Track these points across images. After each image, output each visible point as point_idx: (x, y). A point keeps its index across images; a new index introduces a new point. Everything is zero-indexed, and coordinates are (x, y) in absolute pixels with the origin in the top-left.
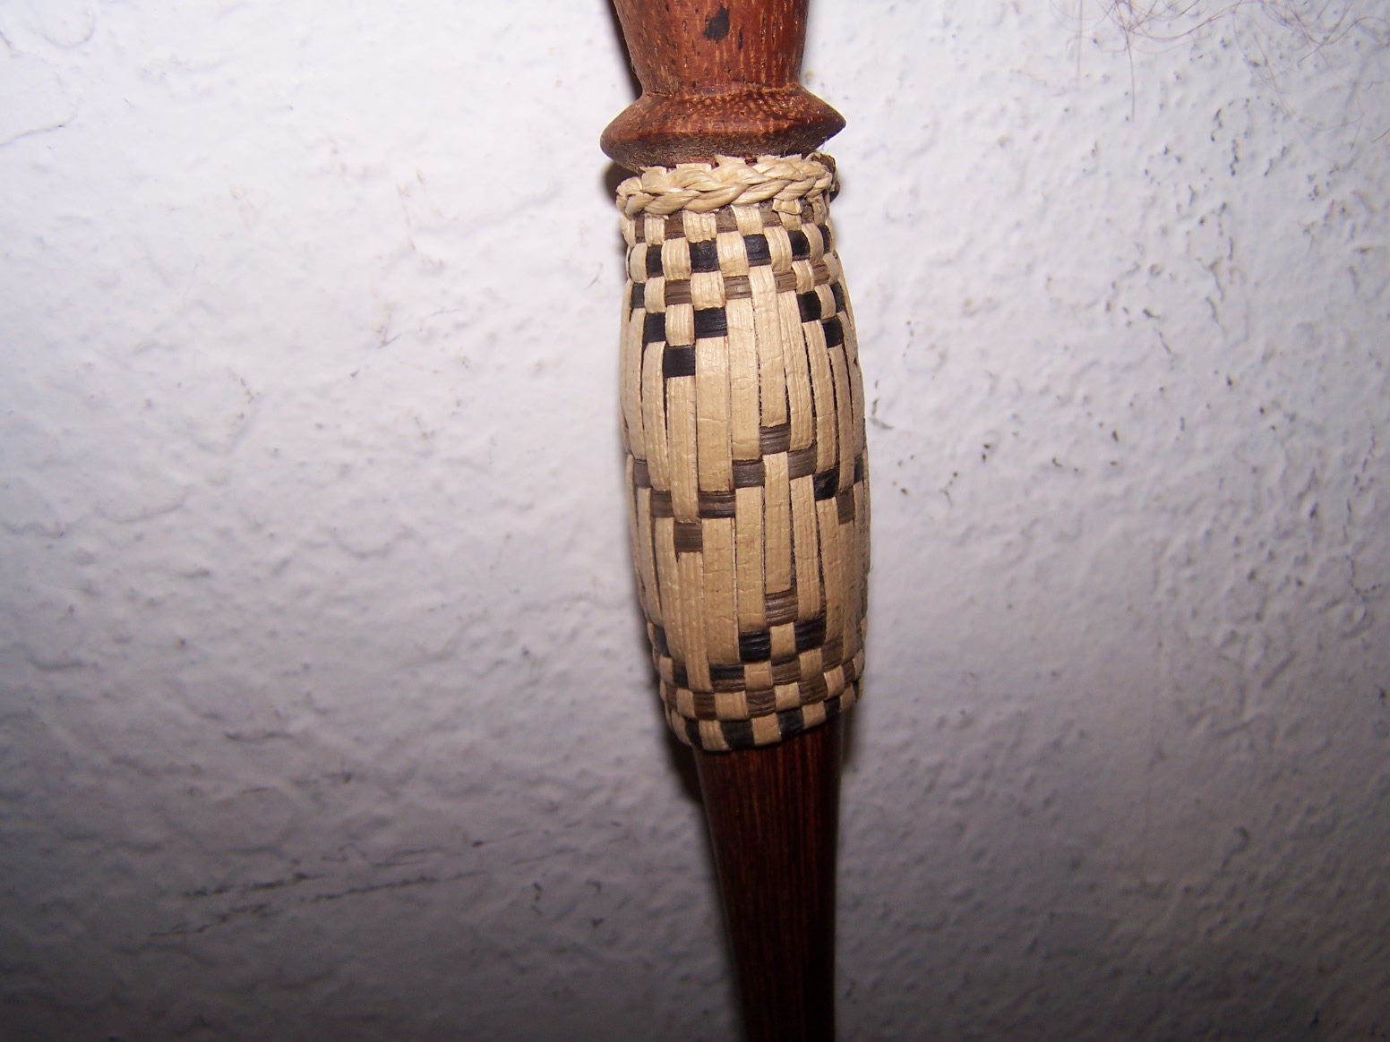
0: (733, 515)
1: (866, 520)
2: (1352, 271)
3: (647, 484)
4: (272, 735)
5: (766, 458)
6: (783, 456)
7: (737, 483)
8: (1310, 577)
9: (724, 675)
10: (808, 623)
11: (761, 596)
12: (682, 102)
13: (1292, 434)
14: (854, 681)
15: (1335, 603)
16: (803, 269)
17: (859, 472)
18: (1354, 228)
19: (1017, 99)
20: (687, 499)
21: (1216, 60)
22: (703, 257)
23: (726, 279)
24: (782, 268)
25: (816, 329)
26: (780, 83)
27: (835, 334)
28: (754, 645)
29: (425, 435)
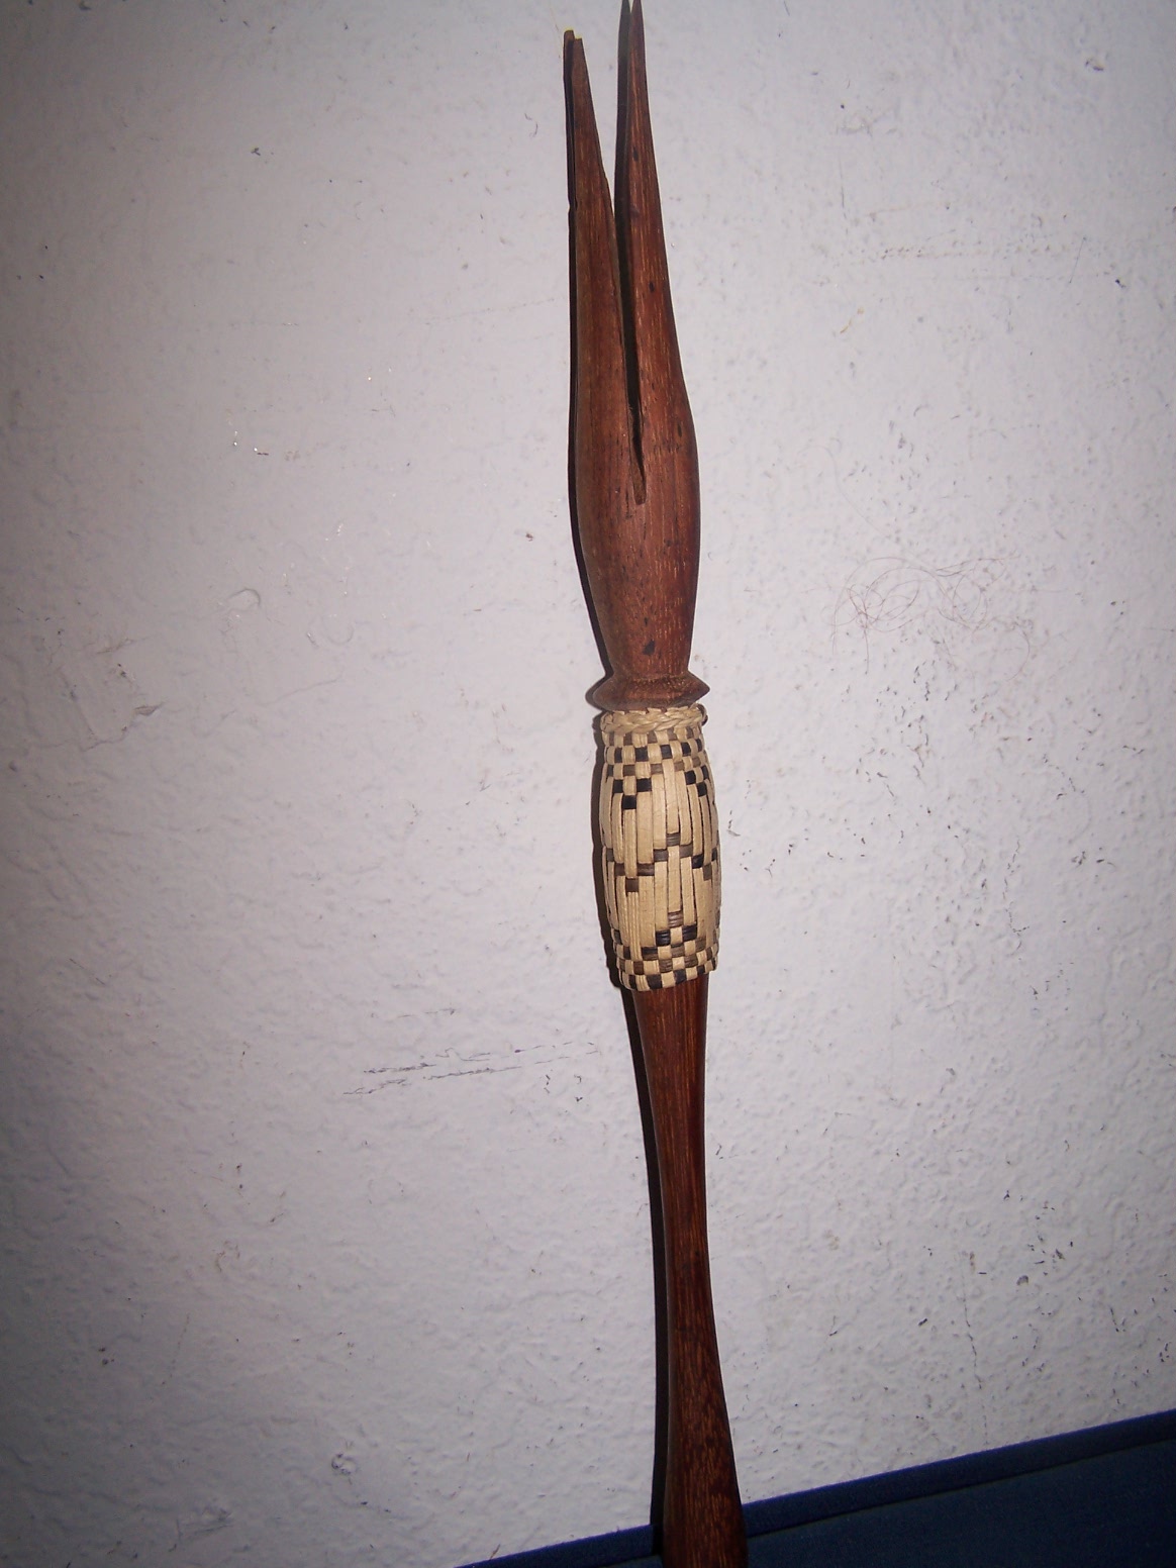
0: (653, 875)
1: (719, 880)
2: (999, 750)
3: (613, 860)
4: (416, 987)
5: (669, 848)
6: (677, 848)
7: (656, 860)
8: (984, 920)
9: (649, 953)
10: (688, 927)
11: (666, 914)
12: (633, 682)
13: (967, 840)
14: (712, 958)
15: (1000, 937)
16: (688, 762)
17: (715, 856)
18: (999, 727)
19: (806, 666)
20: (631, 868)
21: (915, 641)
22: (641, 755)
23: (652, 765)
24: (677, 760)
25: (693, 788)
26: (678, 672)
27: (703, 790)
28: (662, 937)
29: (501, 835)
